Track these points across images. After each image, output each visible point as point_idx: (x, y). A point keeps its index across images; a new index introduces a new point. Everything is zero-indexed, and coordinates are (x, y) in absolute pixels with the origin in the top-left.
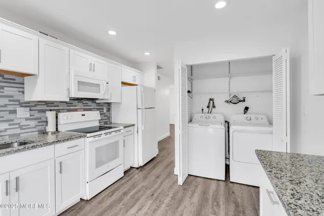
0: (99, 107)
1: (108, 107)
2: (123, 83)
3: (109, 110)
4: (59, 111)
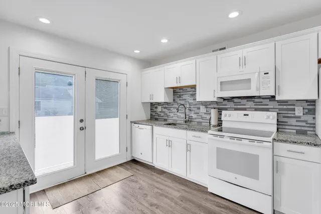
0: (285, 107)
1: (310, 107)
4: (226, 109)
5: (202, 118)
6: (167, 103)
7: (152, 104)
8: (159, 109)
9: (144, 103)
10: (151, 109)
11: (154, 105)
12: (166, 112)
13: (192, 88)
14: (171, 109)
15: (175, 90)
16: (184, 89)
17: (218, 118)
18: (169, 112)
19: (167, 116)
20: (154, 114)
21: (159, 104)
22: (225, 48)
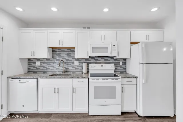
0: (116, 62)
1: (125, 62)
2: (132, 43)
3: (125, 64)
4: (91, 63)
5: (76, 69)
6: (47, 59)
7: (29, 60)
8: (38, 64)
9: (21, 59)
10: (28, 64)
11: (32, 60)
12: (46, 66)
13: (68, 49)
14: (50, 64)
15: (54, 49)
16: (62, 49)
17: (87, 69)
18: (49, 66)
19: (47, 69)
20: (32, 68)
21: (38, 60)
22: (90, 28)
